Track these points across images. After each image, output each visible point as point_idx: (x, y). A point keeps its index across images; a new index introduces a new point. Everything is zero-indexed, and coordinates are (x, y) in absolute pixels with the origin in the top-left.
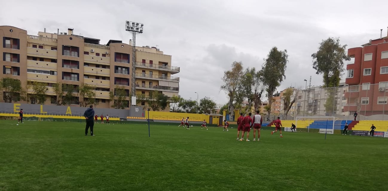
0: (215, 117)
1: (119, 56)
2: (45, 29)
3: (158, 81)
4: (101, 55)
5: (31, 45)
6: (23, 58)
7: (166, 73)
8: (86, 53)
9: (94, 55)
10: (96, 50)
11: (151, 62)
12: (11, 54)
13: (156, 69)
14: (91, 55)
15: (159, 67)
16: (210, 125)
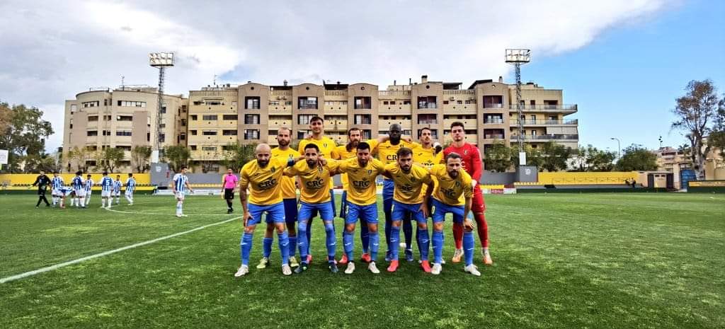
0: (658, 176)
1: (488, 100)
2: (395, 82)
3: (545, 129)
4: (464, 102)
5: (382, 102)
6: (374, 118)
7: (555, 116)
8: (446, 102)
9: (455, 103)
10: (457, 97)
11: (533, 103)
12: (362, 115)
13: (542, 111)
14: (451, 104)
15: (546, 108)
16: (651, 189)
